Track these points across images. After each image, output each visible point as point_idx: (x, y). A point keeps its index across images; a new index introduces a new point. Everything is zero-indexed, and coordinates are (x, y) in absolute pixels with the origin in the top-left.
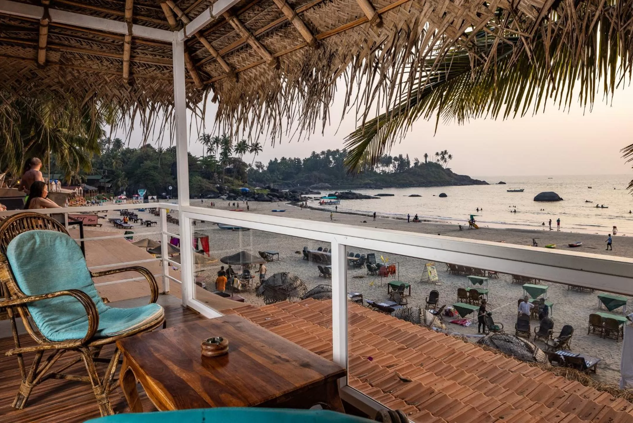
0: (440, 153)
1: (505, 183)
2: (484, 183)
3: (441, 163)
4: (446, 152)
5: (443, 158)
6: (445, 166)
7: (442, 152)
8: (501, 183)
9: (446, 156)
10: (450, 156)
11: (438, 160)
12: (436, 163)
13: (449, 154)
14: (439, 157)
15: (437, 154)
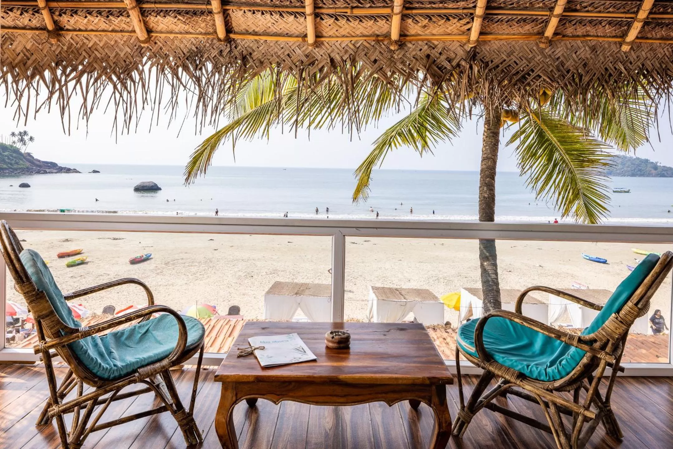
0: (17, 133)
1: (99, 172)
2: (75, 171)
3: (18, 145)
4: (25, 133)
5: (22, 140)
6: (23, 150)
7: (20, 133)
8: (95, 172)
9: (26, 138)
10: (31, 139)
11: (14, 142)
12: (12, 146)
13: (30, 135)
14: (16, 139)
15: (13, 134)
